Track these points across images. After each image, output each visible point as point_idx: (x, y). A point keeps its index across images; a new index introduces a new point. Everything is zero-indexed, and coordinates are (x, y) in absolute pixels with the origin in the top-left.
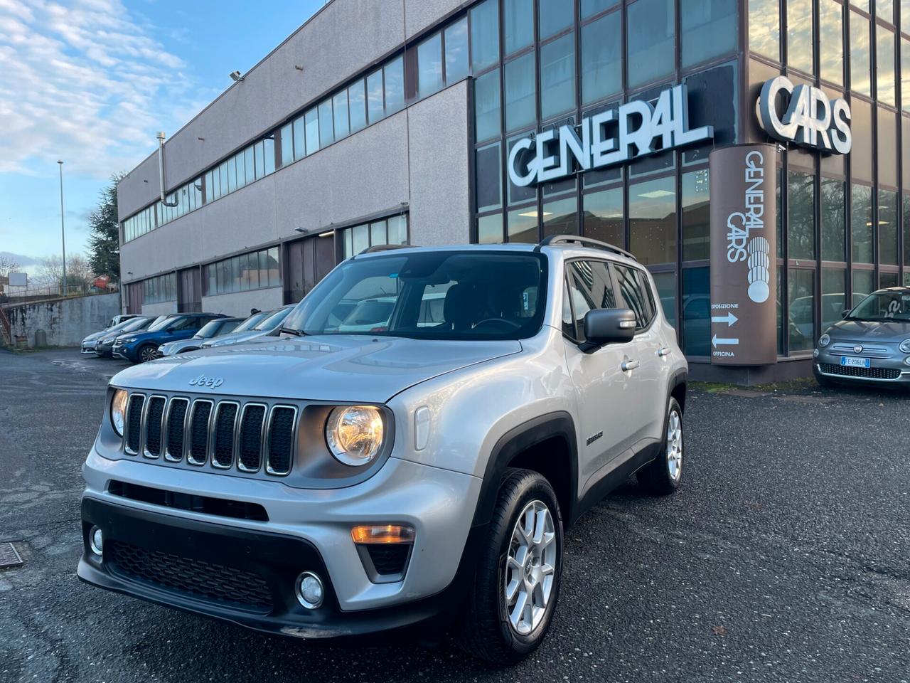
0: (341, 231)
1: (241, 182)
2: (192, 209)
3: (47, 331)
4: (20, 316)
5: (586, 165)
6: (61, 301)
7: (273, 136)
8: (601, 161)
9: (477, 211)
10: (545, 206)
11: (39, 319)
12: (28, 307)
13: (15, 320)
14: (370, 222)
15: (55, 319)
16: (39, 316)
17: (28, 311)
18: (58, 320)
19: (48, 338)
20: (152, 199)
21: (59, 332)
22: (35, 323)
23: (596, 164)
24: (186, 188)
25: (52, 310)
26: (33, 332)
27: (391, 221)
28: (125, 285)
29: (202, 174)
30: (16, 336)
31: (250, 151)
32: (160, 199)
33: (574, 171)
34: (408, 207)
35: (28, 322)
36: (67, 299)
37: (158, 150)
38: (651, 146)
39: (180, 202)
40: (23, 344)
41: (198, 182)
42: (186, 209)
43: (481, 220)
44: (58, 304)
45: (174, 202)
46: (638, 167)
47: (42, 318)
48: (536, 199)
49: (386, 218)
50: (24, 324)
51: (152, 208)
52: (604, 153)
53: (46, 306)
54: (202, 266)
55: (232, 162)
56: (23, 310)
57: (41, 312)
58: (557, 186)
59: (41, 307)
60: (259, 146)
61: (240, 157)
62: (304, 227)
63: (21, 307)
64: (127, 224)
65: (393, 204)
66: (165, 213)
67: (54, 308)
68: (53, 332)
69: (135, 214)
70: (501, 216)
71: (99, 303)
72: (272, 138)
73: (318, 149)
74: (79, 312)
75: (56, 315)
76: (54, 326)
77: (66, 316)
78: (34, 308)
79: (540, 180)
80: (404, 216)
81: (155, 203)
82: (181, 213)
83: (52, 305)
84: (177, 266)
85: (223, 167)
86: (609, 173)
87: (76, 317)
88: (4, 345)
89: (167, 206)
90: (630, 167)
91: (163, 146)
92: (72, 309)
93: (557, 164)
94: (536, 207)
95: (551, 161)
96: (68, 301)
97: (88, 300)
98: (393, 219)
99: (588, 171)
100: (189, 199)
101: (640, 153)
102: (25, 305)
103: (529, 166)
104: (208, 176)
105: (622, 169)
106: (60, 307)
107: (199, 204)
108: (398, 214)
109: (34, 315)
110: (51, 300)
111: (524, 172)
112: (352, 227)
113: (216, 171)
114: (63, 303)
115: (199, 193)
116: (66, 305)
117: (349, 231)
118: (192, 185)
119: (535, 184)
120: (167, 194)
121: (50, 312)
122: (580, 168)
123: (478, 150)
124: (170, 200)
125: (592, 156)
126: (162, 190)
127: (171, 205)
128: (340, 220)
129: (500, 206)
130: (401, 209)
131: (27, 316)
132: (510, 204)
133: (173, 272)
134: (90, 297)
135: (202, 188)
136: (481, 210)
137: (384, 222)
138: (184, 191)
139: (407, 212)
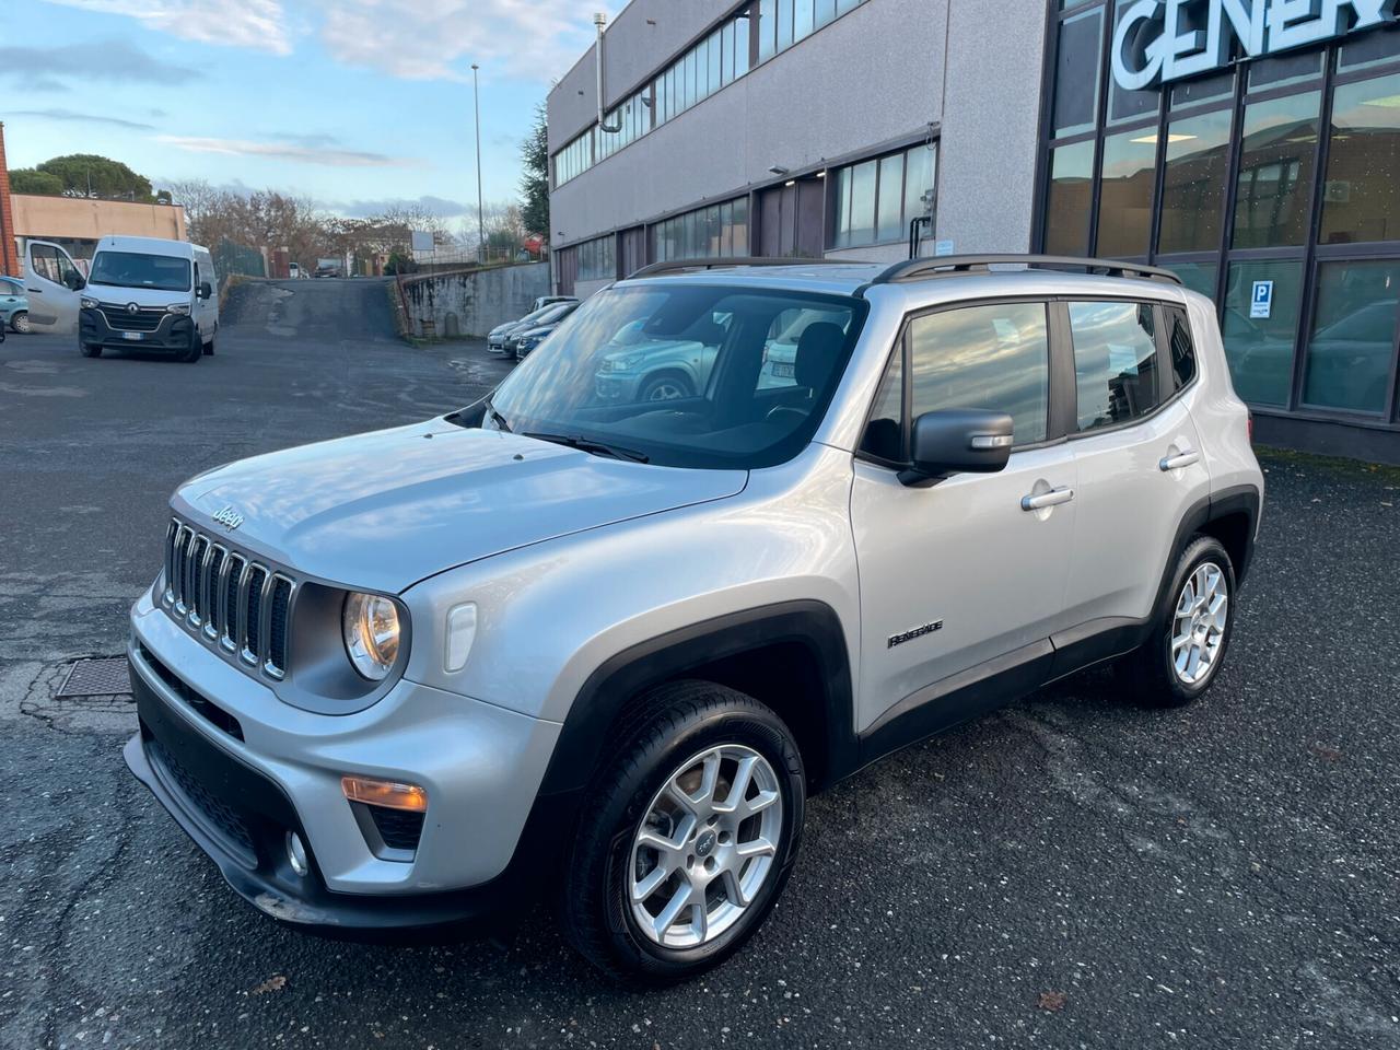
0: (835, 171)
1: (702, 93)
2: (638, 136)
3: (460, 315)
4: (426, 293)
5: (1253, 48)
6: (476, 272)
7: (748, 13)
8: (1282, 40)
9: (1053, 135)
10: (1172, 126)
11: (449, 296)
12: (436, 280)
13: (420, 297)
14: (880, 156)
15: (469, 298)
16: (449, 293)
17: (436, 288)
18: (472, 300)
19: (460, 324)
20: (588, 121)
21: (474, 318)
22: (445, 303)
23: (1273, 47)
24: (630, 103)
25: (465, 286)
26: (443, 314)
27: (912, 153)
28: (556, 251)
29: (650, 81)
30: (421, 320)
31: (715, 39)
32: (597, 122)
33: (1231, 59)
34: (940, 130)
35: (436, 301)
36: (483, 270)
37: (595, 45)
38: (1383, 9)
39: (624, 125)
40: (430, 331)
41: (647, 93)
42: (630, 139)
43: (1059, 152)
44: (472, 276)
45: (615, 125)
46: (1355, 49)
47: (454, 297)
48: (1157, 113)
49: (904, 150)
50: (431, 305)
51: (589, 135)
52: (1290, 24)
53: (457, 280)
54: (648, 226)
55: (690, 58)
56: (430, 286)
57: (452, 289)
58: (1199, 88)
59: (452, 280)
60: (729, 29)
61: (703, 48)
62: (782, 165)
63: (428, 280)
64: (560, 159)
65: (915, 126)
66: (607, 143)
67: (467, 282)
68: (467, 317)
69: (568, 145)
70: (1092, 144)
71: (523, 276)
72: (747, 16)
73: (811, 32)
74: (498, 289)
75: (470, 292)
76: (467, 308)
77: (482, 294)
78: (443, 282)
79: (1166, 77)
80: (932, 146)
81: (591, 127)
82: (623, 143)
83: (465, 279)
84: (617, 225)
85: (680, 66)
86: (1299, 62)
87: (495, 297)
88: (402, 333)
89: (606, 131)
90: (1340, 49)
91: (603, 37)
92: (489, 283)
93: (1202, 48)
94: (1156, 128)
95: (1189, 41)
96: (484, 274)
97: (510, 271)
98: (915, 150)
99: (1257, 59)
100: (635, 121)
101: (1360, 24)
102: (433, 278)
103: (1149, 52)
104: (659, 83)
105: (1323, 54)
106: (475, 282)
107: (647, 128)
108: (922, 143)
109: (443, 292)
110: (464, 271)
111: (1140, 63)
112: (852, 164)
113: (670, 74)
114: (479, 276)
115: (647, 110)
116: (482, 278)
117: (847, 170)
118: (638, 97)
119: (1156, 85)
120: (607, 113)
121: (462, 288)
122: (1244, 54)
123: (1065, 23)
124: (611, 122)
125: (1267, 30)
126: (599, 106)
127: (612, 130)
128: (835, 152)
129: (1093, 126)
130: (927, 133)
131: (435, 294)
132: (1110, 123)
133: (613, 234)
134: (513, 268)
135: (651, 103)
136: (1060, 134)
137: (902, 155)
138: (629, 107)
139: (937, 139)
